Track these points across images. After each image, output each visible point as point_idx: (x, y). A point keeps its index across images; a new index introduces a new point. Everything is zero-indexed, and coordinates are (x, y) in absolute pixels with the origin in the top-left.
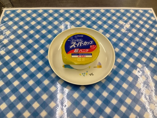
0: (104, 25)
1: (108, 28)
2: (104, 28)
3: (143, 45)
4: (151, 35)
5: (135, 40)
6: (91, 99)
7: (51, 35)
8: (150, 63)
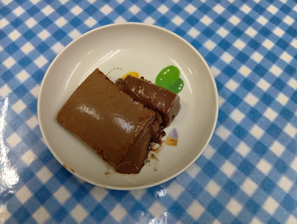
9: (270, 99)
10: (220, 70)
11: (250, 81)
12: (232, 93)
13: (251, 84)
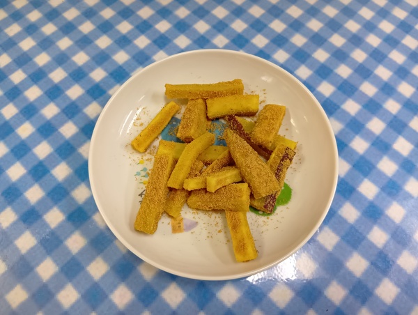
0: (233, 21)
1: (245, 30)
2: (233, 29)
3: (363, 93)
4: (398, 57)
5: (336, 74)
6: (148, 283)
7: (49, 54)
8: (381, 158)
9: (9, 94)
10: (59, 133)
11: (25, 116)
12: (54, 102)
13: (25, 112)
